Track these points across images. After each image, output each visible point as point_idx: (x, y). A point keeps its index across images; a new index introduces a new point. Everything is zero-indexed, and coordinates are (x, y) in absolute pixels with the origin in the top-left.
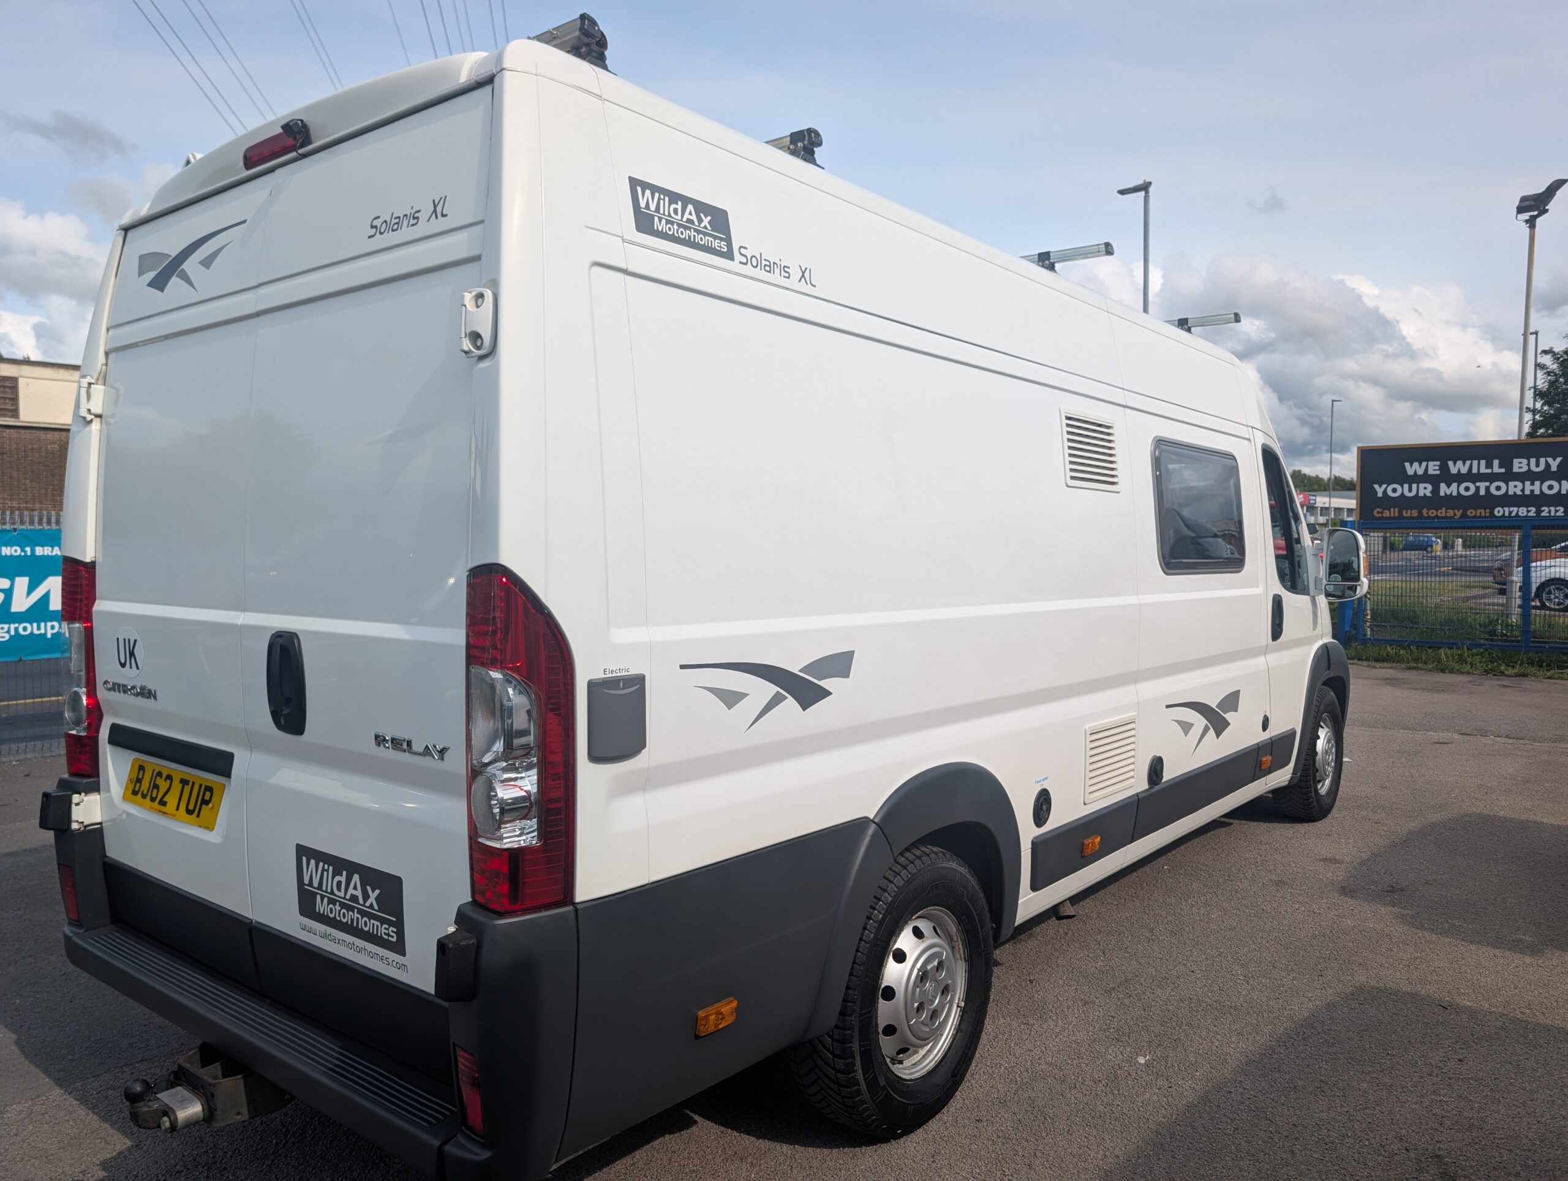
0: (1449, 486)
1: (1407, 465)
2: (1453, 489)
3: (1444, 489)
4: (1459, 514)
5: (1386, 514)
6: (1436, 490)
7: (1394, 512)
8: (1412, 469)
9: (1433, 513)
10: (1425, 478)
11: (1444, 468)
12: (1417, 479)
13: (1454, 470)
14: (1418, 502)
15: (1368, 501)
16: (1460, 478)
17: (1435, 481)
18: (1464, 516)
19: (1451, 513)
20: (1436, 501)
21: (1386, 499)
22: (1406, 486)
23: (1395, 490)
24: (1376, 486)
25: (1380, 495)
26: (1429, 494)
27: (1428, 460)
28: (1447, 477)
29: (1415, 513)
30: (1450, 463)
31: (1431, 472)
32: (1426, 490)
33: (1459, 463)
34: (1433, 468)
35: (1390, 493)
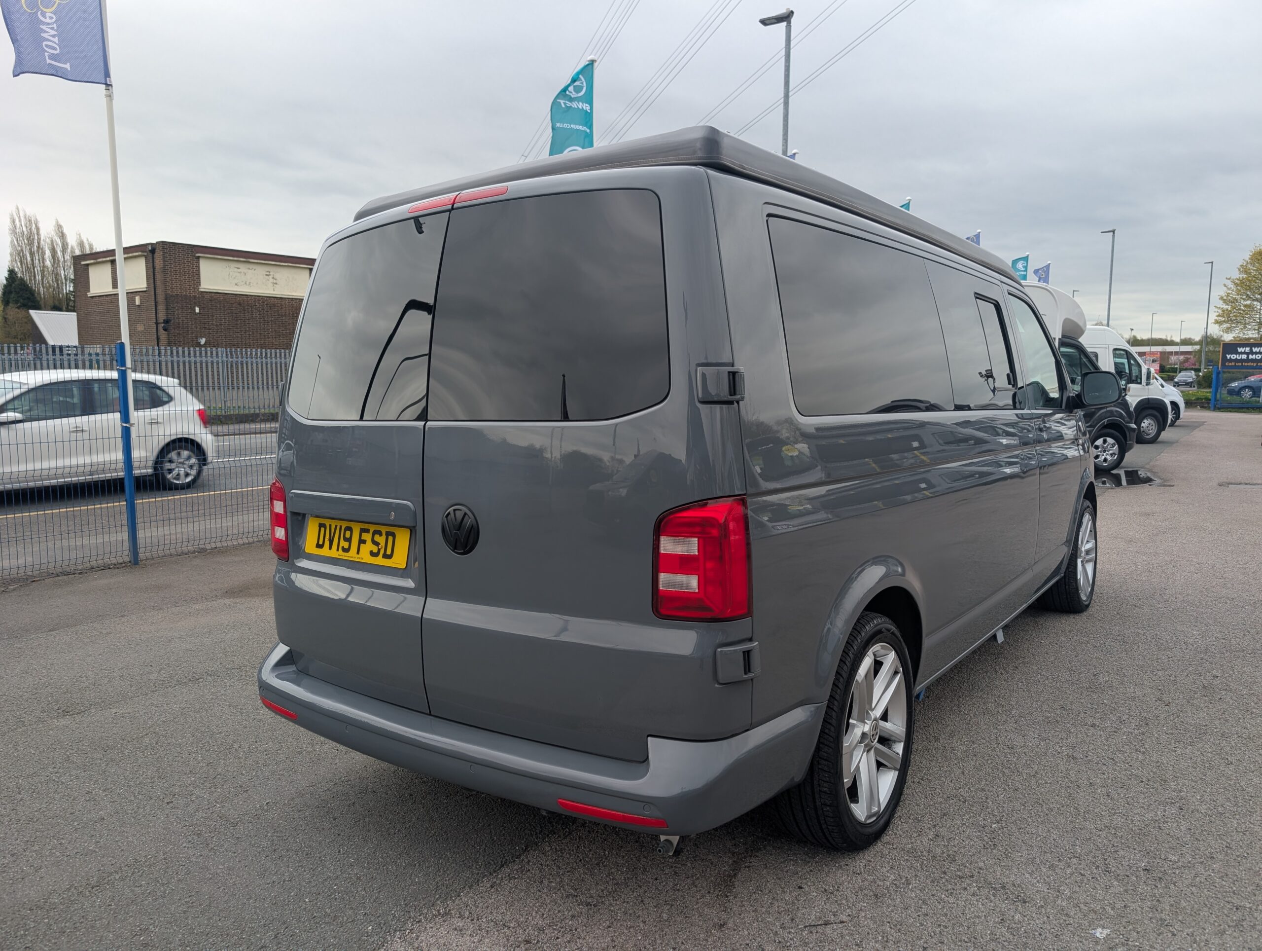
0: (1252, 355)
1: (1238, 348)
2: (1254, 357)
3: (1251, 357)
4: (1255, 364)
5: (1230, 364)
6: (1248, 357)
7: (1233, 364)
8: (1240, 350)
9: (1246, 364)
10: (1244, 353)
11: (1251, 350)
12: (1242, 353)
13: (1254, 350)
14: (1242, 361)
15: (1224, 359)
16: (1256, 353)
17: (1248, 354)
18: (1257, 365)
19: (1252, 364)
20: (1248, 360)
21: (1231, 360)
22: (1238, 355)
23: (1233, 357)
24: (1227, 355)
25: (1228, 358)
26: (1245, 358)
27: (1246, 347)
28: (1252, 353)
29: (1240, 364)
30: (1253, 348)
31: (1246, 351)
32: (1244, 357)
33: (1256, 348)
34: (1247, 350)
35: (1232, 358)
